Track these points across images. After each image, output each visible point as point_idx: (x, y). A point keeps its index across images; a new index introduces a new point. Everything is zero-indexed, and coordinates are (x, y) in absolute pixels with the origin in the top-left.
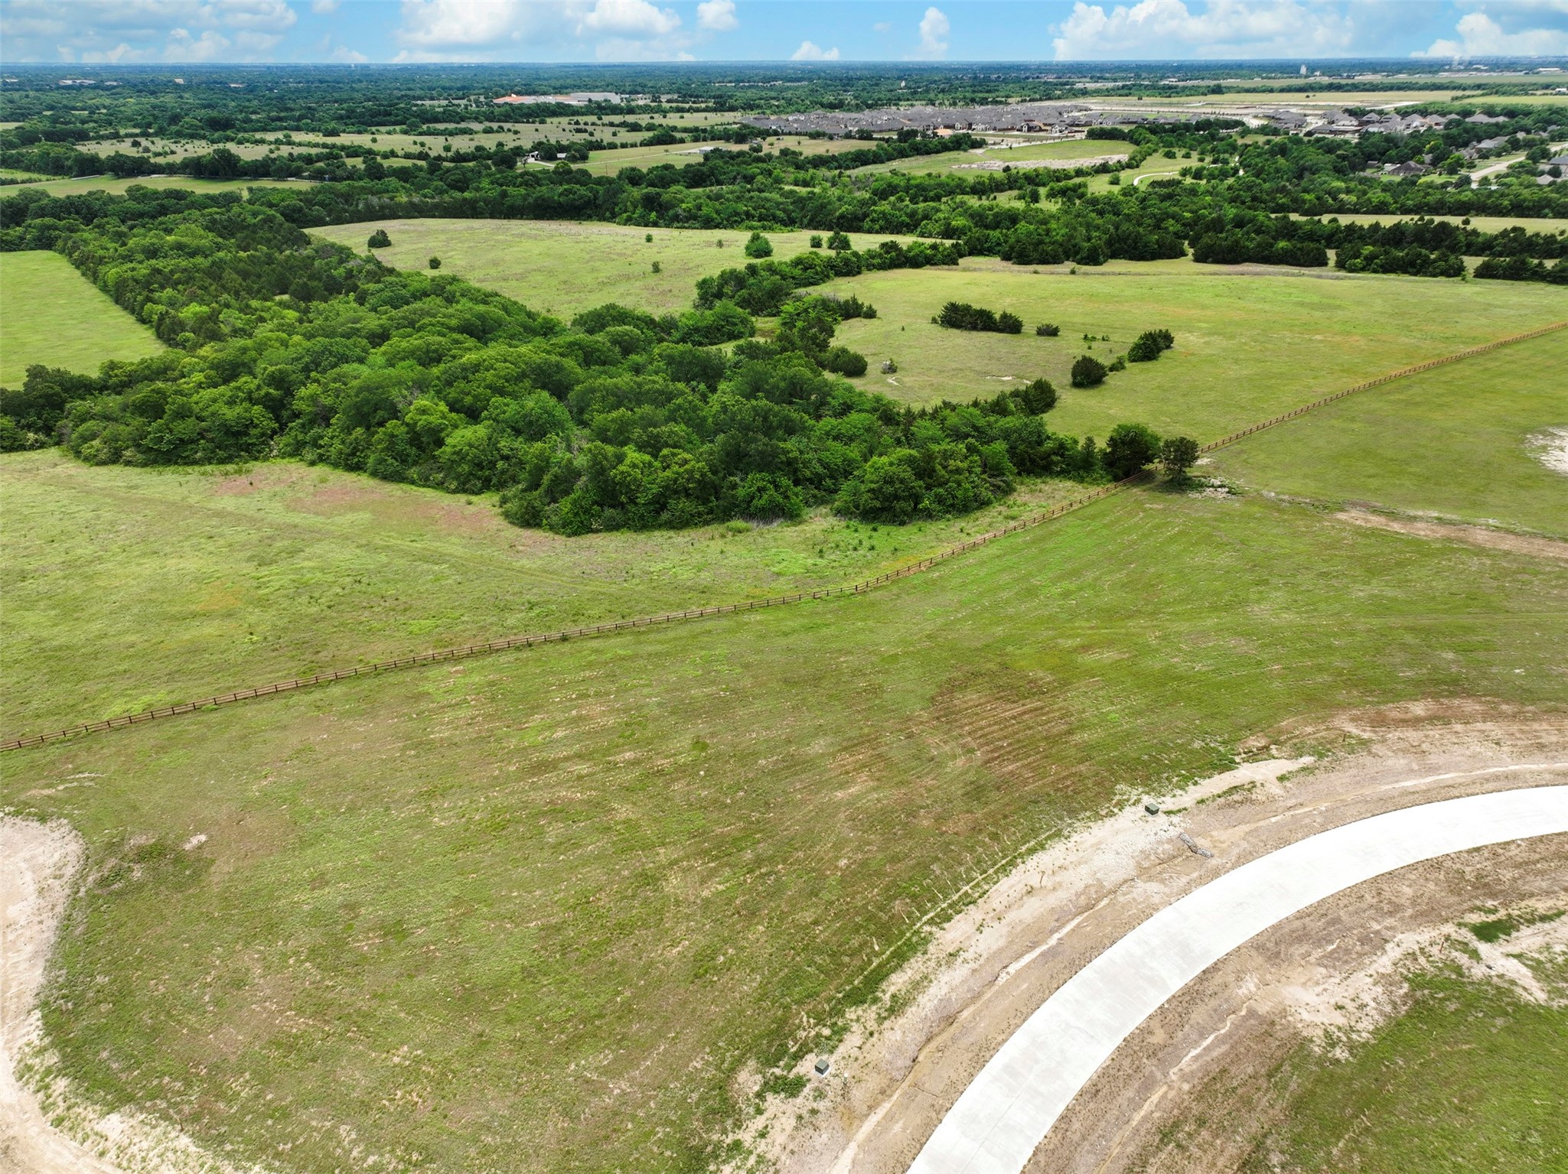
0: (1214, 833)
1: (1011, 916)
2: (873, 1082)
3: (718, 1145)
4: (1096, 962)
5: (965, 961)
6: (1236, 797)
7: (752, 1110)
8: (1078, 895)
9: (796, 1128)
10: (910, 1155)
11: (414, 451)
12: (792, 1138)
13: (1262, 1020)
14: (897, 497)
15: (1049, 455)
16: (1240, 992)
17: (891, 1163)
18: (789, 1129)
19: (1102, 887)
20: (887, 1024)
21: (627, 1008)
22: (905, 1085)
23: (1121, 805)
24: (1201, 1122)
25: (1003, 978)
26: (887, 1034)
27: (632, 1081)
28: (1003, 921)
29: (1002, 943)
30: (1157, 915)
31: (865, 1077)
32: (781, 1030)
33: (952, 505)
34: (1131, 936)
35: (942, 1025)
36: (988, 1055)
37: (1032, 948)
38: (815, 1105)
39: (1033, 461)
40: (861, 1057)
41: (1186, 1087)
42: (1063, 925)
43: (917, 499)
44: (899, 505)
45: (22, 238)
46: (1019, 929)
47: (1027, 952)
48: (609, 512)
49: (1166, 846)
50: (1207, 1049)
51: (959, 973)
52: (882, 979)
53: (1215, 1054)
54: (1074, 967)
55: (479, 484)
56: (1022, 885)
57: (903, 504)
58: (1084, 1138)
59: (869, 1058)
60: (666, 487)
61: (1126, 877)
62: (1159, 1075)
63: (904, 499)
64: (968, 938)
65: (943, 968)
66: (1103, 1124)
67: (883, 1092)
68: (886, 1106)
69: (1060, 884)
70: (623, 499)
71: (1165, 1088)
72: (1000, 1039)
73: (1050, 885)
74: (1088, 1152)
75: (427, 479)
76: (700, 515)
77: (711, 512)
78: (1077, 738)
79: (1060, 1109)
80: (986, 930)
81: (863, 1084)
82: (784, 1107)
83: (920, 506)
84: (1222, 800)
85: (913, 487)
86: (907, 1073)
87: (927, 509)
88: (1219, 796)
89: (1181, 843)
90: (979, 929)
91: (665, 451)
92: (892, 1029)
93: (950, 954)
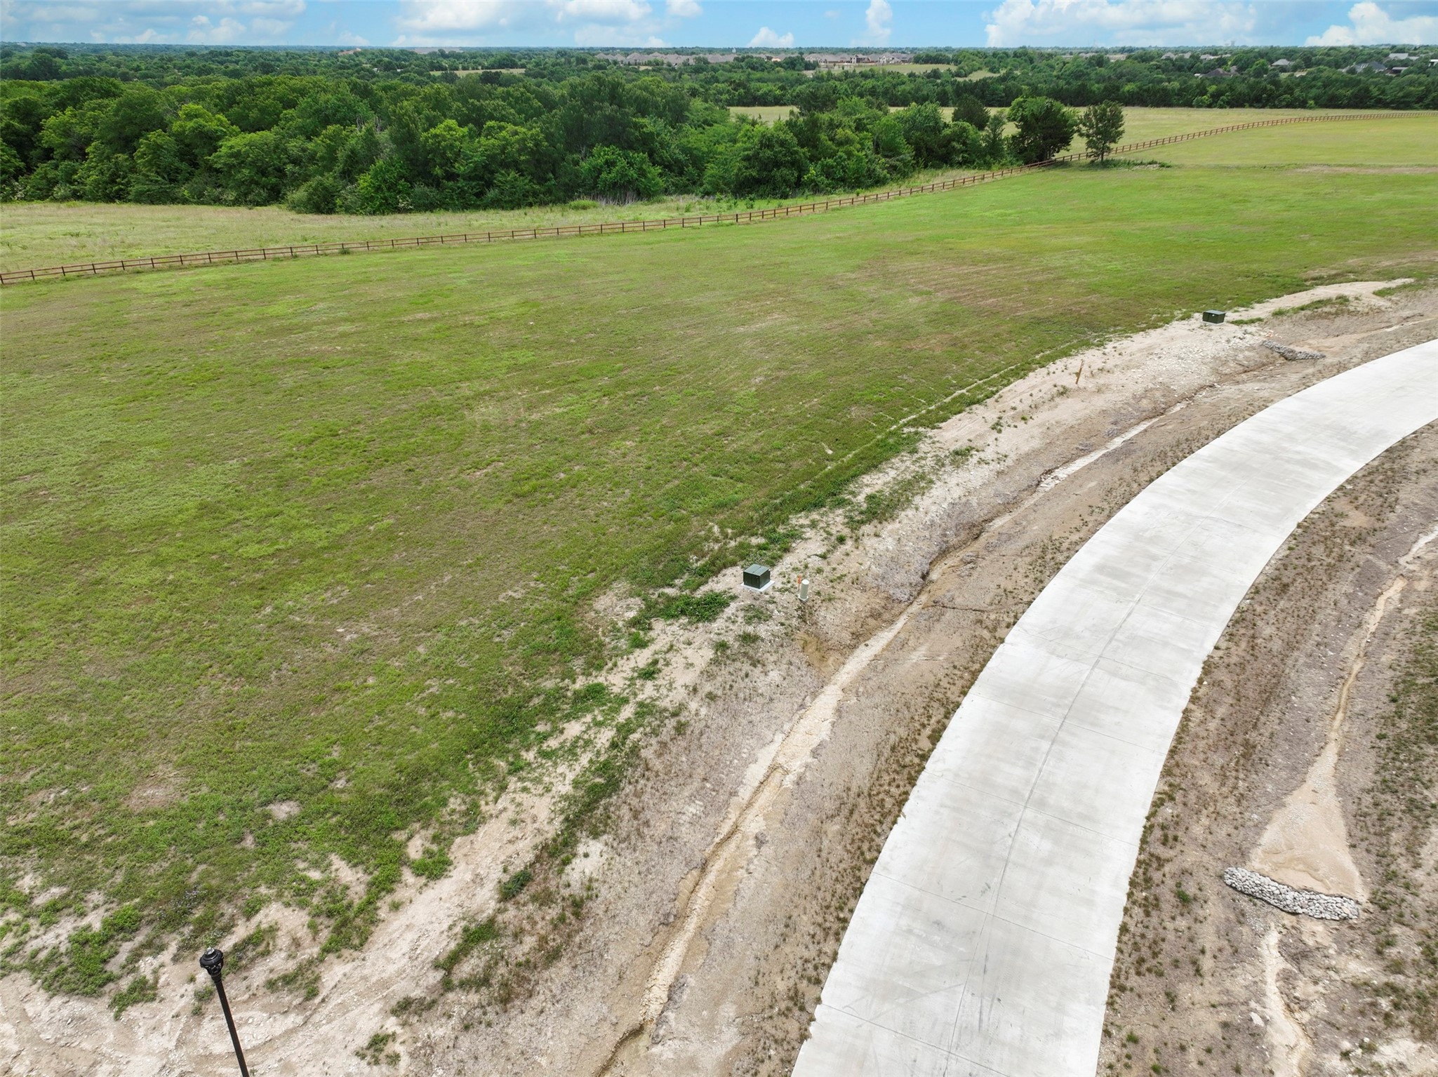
0: (1310, 341)
1: (1042, 417)
2: (857, 602)
3: (555, 695)
4: (1203, 452)
5: (981, 461)
6: (1327, 309)
7: (623, 644)
8: (1137, 398)
9: (715, 662)
10: (956, 689)
11: (184, 166)
12: (708, 675)
14: (778, 164)
15: (949, 141)
17: (920, 702)
18: (700, 663)
19: (1171, 391)
20: (866, 529)
22: (915, 608)
23: (1165, 319)
25: (1048, 484)
26: (869, 542)
27: (384, 623)
28: (1031, 422)
29: (1036, 444)
30: (1273, 406)
31: (838, 594)
35: (963, 535)
36: (1060, 558)
37: (1085, 452)
38: (750, 629)
39: (930, 151)
40: (827, 569)
42: (1125, 430)
43: (802, 170)
44: (777, 173)
46: (1058, 431)
47: (1079, 456)
48: (419, 189)
49: (1247, 353)
51: (975, 475)
52: (848, 481)
54: (1167, 458)
55: (264, 194)
56: (1049, 386)
57: (785, 171)
59: (841, 570)
60: (492, 158)
61: (1201, 382)
62: (1383, 565)
63: (785, 165)
64: (981, 436)
65: (948, 468)
66: (1317, 627)
67: (876, 616)
68: (883, 638)
69: (1107, 386)
70: (438, 171)
71: (1400, 584)
72: (1075, 537)
73: (1091, 386)
74: (1308, 666)
75: (201, 195)
76: (535, 194)
77: (549, 192)
78: (1072, 281)
79: (1227, 611)
80: (1005, 430)
81: (838, 604)
82: (688, 635)
83: (806, 178)
84: (1308, 312)
85: (796, 152)
86: (915, 593)
87: (813, 181)
88: (1302, 309)
89: (1268, 351)
90: (997, 427)
91: (490, 123)
92: (877, 535)
93: (957, 453)
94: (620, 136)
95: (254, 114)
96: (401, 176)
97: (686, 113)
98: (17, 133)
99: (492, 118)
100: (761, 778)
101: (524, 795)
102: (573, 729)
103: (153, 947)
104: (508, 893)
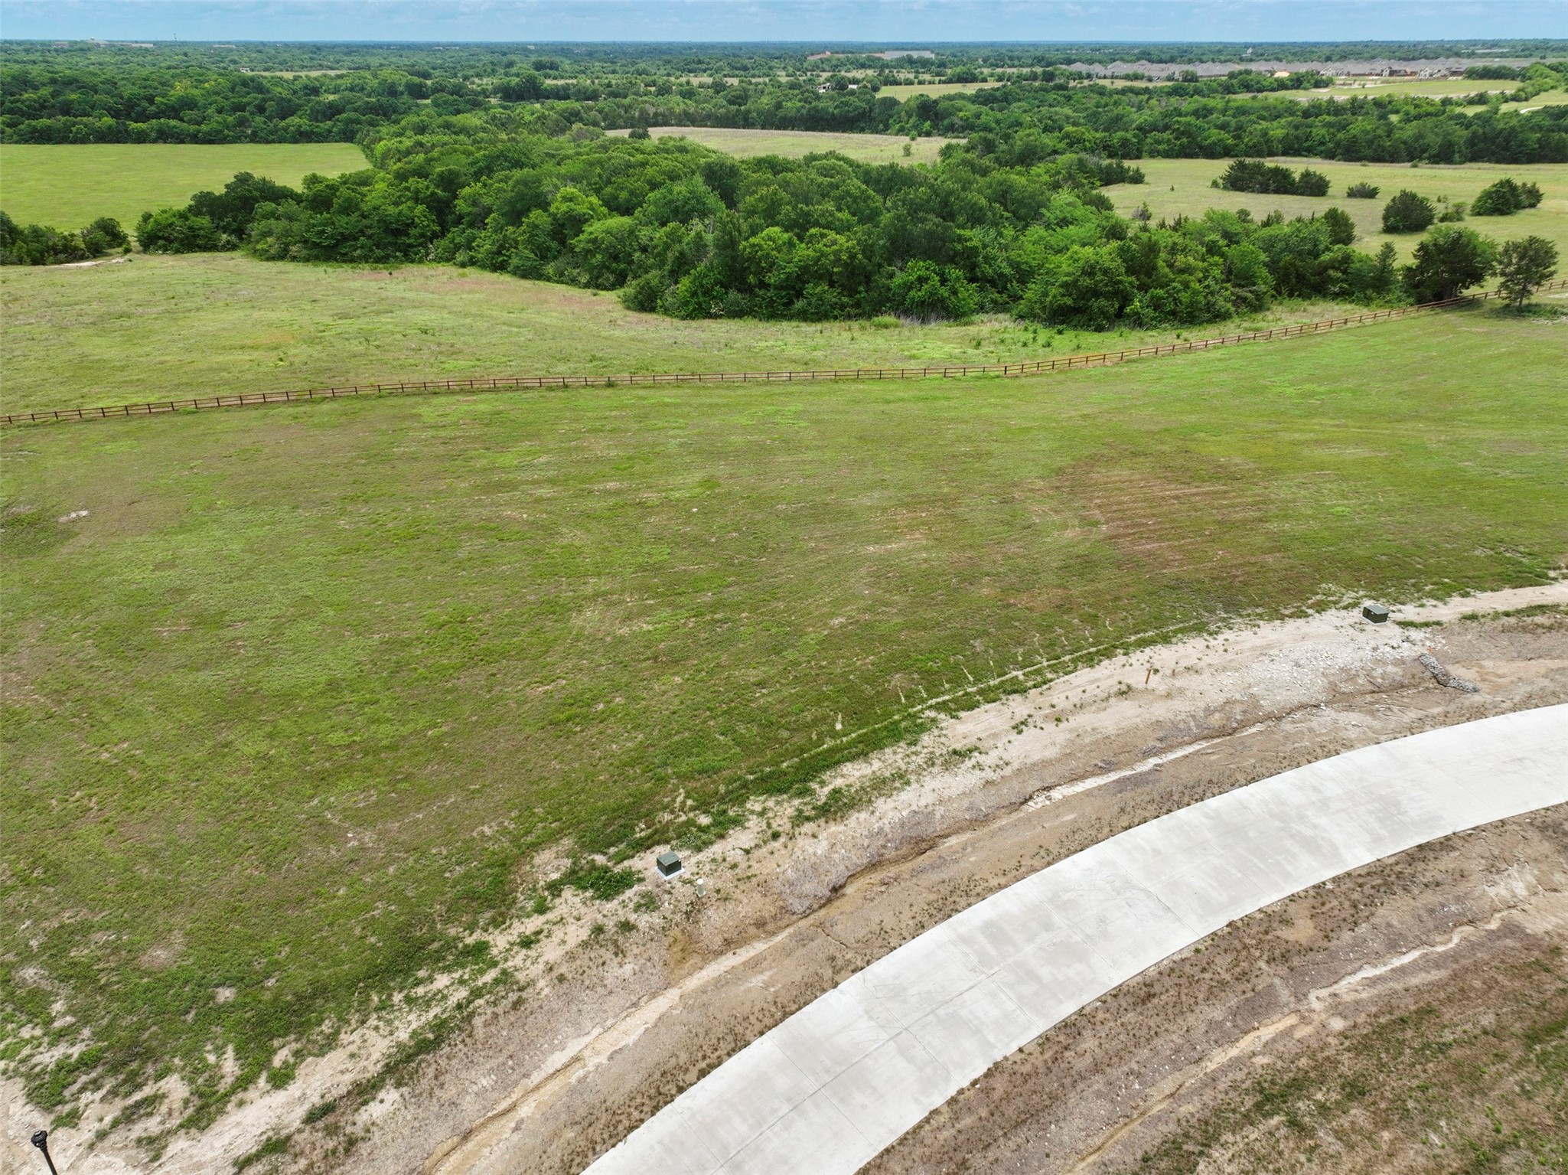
0: (1488, 664)
1: (1080, 720)
2: (750, 905)
3: (450, 945)
4: (1212, 803)
5: (979, 766)
6: (1539, 619)
7: (530, 905)
8: (1209, 711)
9: (585, 945)
10: (758, 1027)
11: (554, 245)
12: (571, 956)
13: (1531, 942)
14: (1097, 294)
15: (1326, 269)
16: (1492, 892)
17: (720, 1031)
18: (572, 942)
19: (1257, 706)
20: (808, 827)
21: (436, 745)
22: (803, 923)
23: (1321, 607)
24: (1355, 1090)
25: (1039, 802)
26: (801, 842)
27: (382, 835)
28: (1063, 725)
29: (1051, 753)
30: (1347, 755)
31: (738, 894)
32: (639, 807)
33: (1173, 313)
34: (1289, 775)
35: (905, 850)
36: (963, 902)
37: (1104, 770)
38: (632, 917)
39: (1300, 278)
40: (743, 865)
41: (1338, 1024)
42: (1170, 748)
43: (1126, 299)
44: (1096, 304)
45: (330, 131)
46: (1087, 740)
47: (1093, 774)
48: (733, 295)
49: (1390, 669)
50: (1402, 971)
51: (962, 780)
52: (828, 767)
53: (1414, 981)
54: (1168, 803)
55: (612, 278)
56: (1114, 681)
57: (1103, 302)
58: (1097, 1068)
59: (756, 868)
60: (805, 269)
61: (1304, 700)
62: (1285, 995)
63: (1106, 295)
64: (995, 736)
65: (935, 770)
66: (1144, 1053)
67: (760, 924)
68: (760, 947)
69: (1181, 691)
70: (751, 279)
71: (1293, 1020)
72: (994, 882)
73: (1162, 689)
74: (1099, 1095)
75: (562, 274)
76: (843, 307)
77: (858, 305)
78: (1272, 526)
79: (1067, 1009)
80: (1029, 732)
81: (730, 906)
82: (583, 910)
83: (1128, 309)
84: (1513, 620)
85: (1121, 282)
86: (816, 906)
87: (1137, 313)
88: (1507, 614)
89: (1421, 668)
90: (1018, 728)
91: (813, 231)
92: (814, 836)
93: (955, 752)
94: (939, 250)
95: (623, 195)
96: (717, 282)
97: (1043, 211)
98: (438, 200)
99: (817, 224)
100: (558, 1066)
101: (373, 1033)
102: (442, 981)
103: (96, 1085)
104: (311, 1118)
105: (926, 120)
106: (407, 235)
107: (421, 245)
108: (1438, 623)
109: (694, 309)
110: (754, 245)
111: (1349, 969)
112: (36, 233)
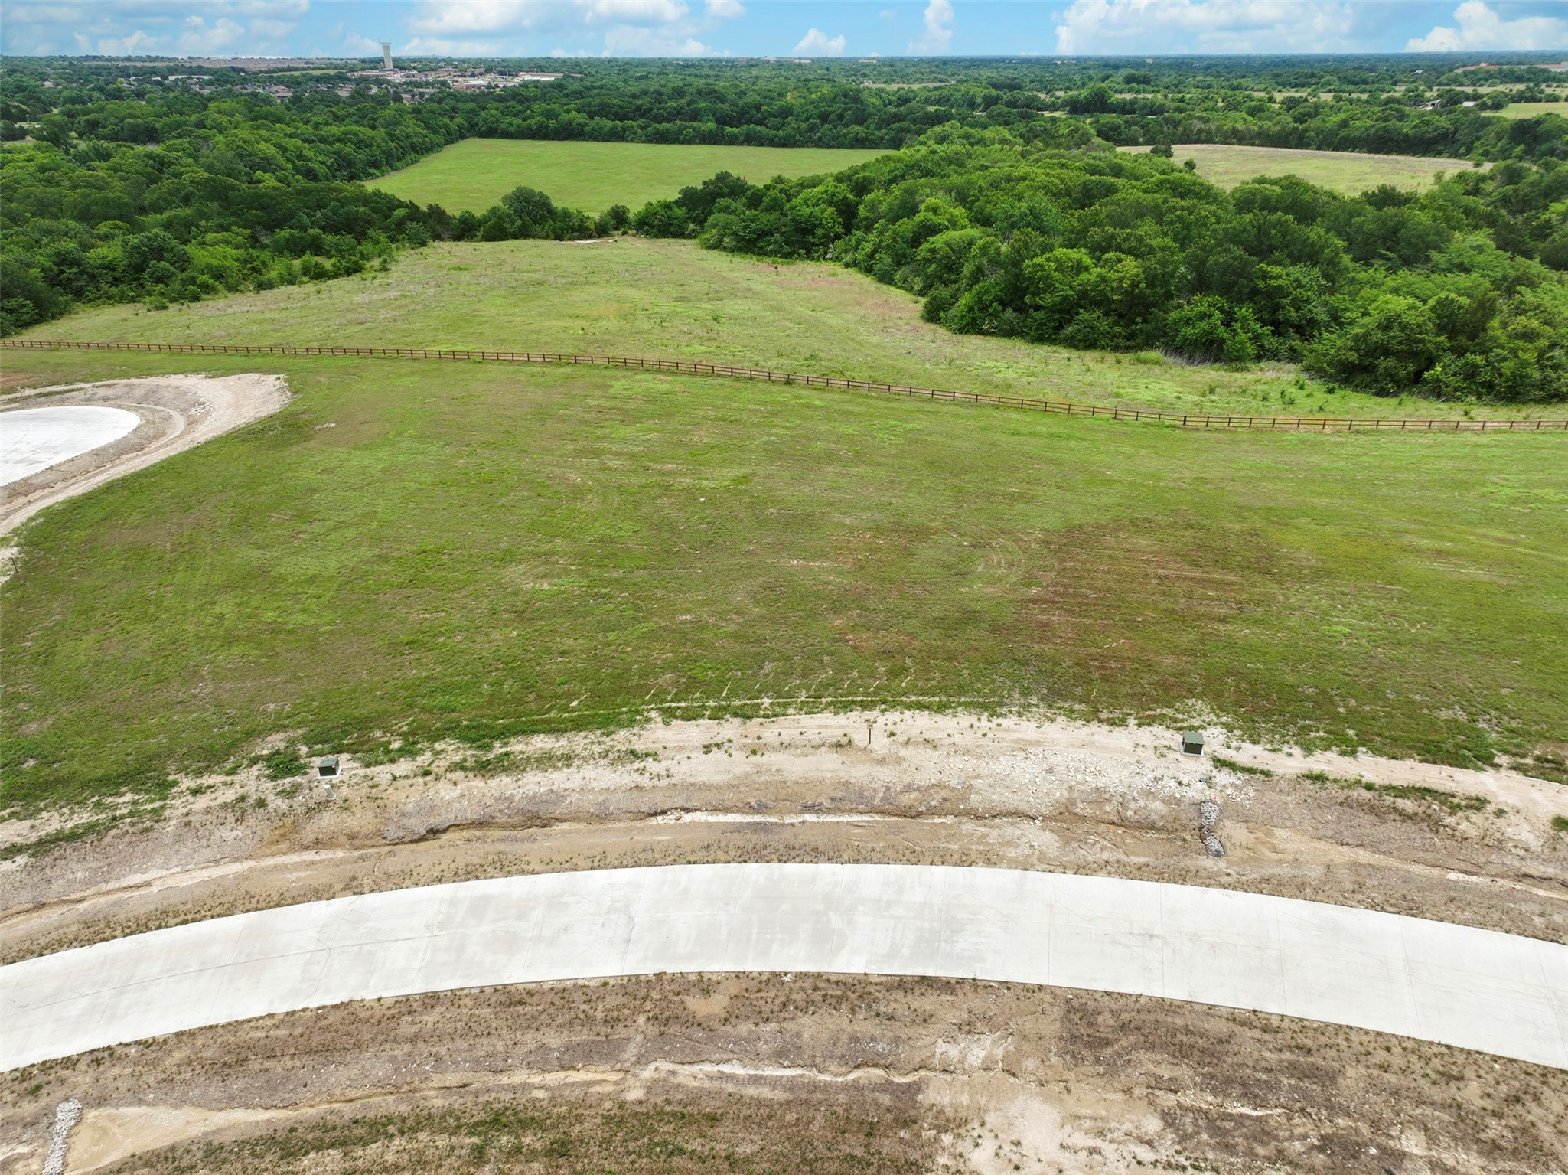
0: (1280, 832)
1: (773, 759)
2: (361, 820)
3: (159, 776)
5: (642, 771)
7: (229, 767)
8: (909, 788)
9: (224, 805)
10: (252, 906)
12: (208, 810)
14: (1387, 352)
16: (941, 1047)
17: (229, 899)
18: (218, 802)
19: (964, 798)
20: (458, 775)
22: (382, 849)
23: (1150, 721)
25: (667, 819)
26: (442, 783)
28: (753, 758)
29: (717, 779)
30: (976, 870)
31: (357, 808)
32: (368, 722)
33: (1489, 386)
35: (516, 820)
36: (491, 873)
37: (753, 810)
38: (271, 798)
40: (382, 788)
41: (633, 1095)
42: (840, 811)
43: (1426, 362)
44: (1384, 364)
46: (764, 779)
47: (740, 811)
48: (1008, 313)
49: (1155, 805)
50: (757, 1080)
51: (623, 777)
52: (526, 733)
54: (753, 854)
56: (840, 733)
57: (1391, 362)
58: (413, 1040)
59: (389, 793)
61: (1024, 808)
62: (630, 1053)
63: (1398, 354)
64: (681, 748)
65: (603, 762)
66: (463, 1044)
67: (352, 837)
68: (339, 854)
69: (899, 760)
70: (1028, 299)
71: (615, 1076)
72: (532, 867)
73: (880, 753)
74: (392, 1060)
75: (905, 281)
76: (1113, 337)
77: (1130, 337)
78: (1225, 628)
80: (716, 753)
81: (345, 815)
82: (251, 782)
83: (1426, 375)
84: (1367, 795)
85: (1422, 341)
86: (407, 839)
87: (1438, 380)
88: (1368, 787)
89: (1194, 814)
90: (709, 748)
92: (455, 784)
93: (633, 752)
96: (996, 299)
98: (847, 204)
99: (1119, 248)
100: (131, 883)
101: (58, 817)
102: (127, 798)
105: (1519, 144)
106: (814, 235)
107: (822, 244)
108: (1267, 774)
109: (968, 324)
110: (1035, 265)
111: (715, 1057)
112: (566, 214)
